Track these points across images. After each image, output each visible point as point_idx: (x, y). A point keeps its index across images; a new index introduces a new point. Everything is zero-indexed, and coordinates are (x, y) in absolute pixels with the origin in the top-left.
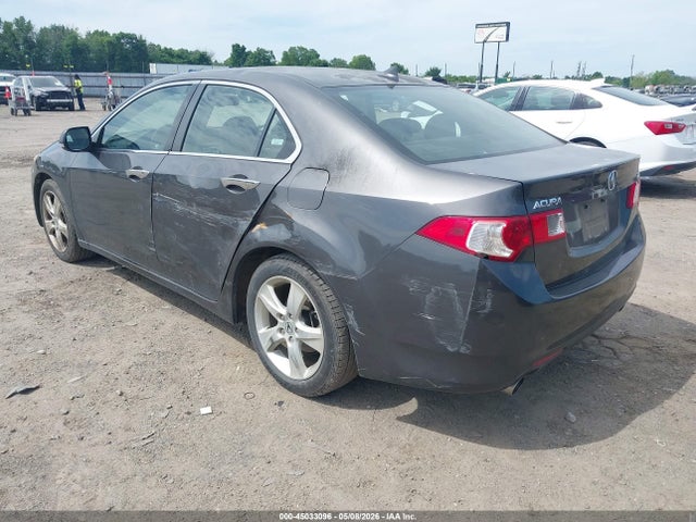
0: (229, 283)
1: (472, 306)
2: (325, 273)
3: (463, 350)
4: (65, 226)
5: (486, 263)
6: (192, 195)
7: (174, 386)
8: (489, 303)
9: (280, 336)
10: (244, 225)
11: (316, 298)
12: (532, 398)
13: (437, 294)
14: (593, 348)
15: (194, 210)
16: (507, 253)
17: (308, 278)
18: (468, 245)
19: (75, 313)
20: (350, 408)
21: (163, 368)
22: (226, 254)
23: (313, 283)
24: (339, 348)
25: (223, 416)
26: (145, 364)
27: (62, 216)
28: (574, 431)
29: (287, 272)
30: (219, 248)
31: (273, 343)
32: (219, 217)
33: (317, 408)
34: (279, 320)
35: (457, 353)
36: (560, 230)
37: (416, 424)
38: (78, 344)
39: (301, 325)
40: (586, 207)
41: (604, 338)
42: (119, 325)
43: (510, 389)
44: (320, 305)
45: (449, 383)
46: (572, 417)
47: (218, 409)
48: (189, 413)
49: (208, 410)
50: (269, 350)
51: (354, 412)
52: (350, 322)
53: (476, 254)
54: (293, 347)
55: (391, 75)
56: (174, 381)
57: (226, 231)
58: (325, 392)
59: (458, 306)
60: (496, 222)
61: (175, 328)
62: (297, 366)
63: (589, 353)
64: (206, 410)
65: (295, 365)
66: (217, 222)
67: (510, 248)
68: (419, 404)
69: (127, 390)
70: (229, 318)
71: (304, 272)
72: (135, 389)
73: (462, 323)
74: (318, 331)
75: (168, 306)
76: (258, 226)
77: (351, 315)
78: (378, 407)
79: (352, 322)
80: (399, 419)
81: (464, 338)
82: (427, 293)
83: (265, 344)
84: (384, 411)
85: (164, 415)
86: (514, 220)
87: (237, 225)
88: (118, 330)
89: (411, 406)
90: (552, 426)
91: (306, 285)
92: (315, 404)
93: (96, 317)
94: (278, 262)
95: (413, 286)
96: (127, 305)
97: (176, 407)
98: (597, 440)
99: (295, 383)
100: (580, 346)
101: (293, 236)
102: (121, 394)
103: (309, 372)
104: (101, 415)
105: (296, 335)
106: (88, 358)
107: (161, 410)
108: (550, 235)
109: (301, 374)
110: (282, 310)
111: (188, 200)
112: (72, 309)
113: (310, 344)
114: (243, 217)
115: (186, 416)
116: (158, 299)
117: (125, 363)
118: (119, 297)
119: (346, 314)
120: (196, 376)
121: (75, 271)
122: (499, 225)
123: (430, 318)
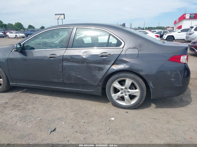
1: (183, 75)
3: (181, 85)
8: (186, 74)
9: (121, 95)
18: (181, 61)
34: (121, 90)
39: (130, 90)
53: (183, 63)
59: (180, 76)
64: (113, 119)
65: (128, 101)
71: (132, 75)
73: (181, 79)
74: (137, 90)
76: (113, 66)
79: (151, 85)
82: (172, 74)
83: (115, 98)
95: (169, 73)
96: (44, 100)
99: (128, 106)
103: (133, 102)
105: (128, 93)
107: (101, 122)
109: (130, 103)
110: (122, 87)
111: (82, 62)
118: (38, 99)
123: (173, 80)
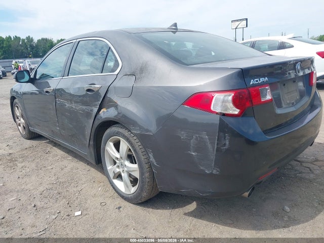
0: (92, 143)
1: (217, 144)
2: (135, 132)
3: (215, 172)
4: (24, 121)
5: (224, 118)
6: (72, 98)
7: (64, 200)
8: (227, 143)
9: (118, 170)
10: (96, 110)
11: (133, 147)
12: (263, 198)
13: (196, 139)
14: (298, 168)
15: (74, 106)
16: (236, 111)
17: (128, 136)
18: (212, 108)
19: (23, 164)
20: (158, 209)
21: (60, 190)
22: (89, 127)
23: (131, 139)
24: (147, 175)
25: (87, 216)
26: (51, 189)
27: (22, 116)
28: (289, 217)
29: (118, 134)
30: (86, 124)
31: (115, 174)
32: (84, 107)
33: (139, 209)
34: (117, 161)
35: (211, 174)
36: (269, 97)
37: (195, 217)
38: (20, 180)
39: (127, 163)
40: (284, 85)
41: (303, 162)
42: (44, 169)
43: (246, 194)
44: (135, 151)
45: (209, 192)
46: (287, 209)
47: (85, 212)
48: (68, 215)
49: (79, 213)
50: (114, 178)
51: (160, 211)
52: (151, 160)
53: (217, 113)
54: (125, 175)
55: (174, 27)
56: (64, 197)
57: (88, 114)
58: (143, 200)
59: (210, 146)
60: (228, 94)
61: (72, 169)
62: (127, 187)
63: (296, 170)
64: (78, 213)
65: (126, 186)
66: (83, 111)
67: (238, 109)
68: (197, 205)
69: (38, 204)
70: (93, 162)
71: (126, 133)
72: (43, 203)
73: (212, 155)
74: (135, 166)
75: (70, 158)
76: (102, 110)
77: (151, 155)
78: (174, 208)
79: (152, 159)
80: (185, 214)
81: (214, 165)
82: (191, 139)
83: (111, 175)
84: (177, 210)
85: (54, 217)
86: (239, 91)
87: (92, 110)
88: (42, 171)
89: (193, 206)
90: (276, 215)
91: (128, 140)
92: (139, 208)
93: (33, 165)
94: (113, 129)
95: (183, 135)
96: (50, 158)
97: (62, 212)
98: (303, 222)
99: (127, 196)
100: (290, 167)
101: (119, 113)
102: (35, 206)
103: (133, 190)
104: (21, 219)
105: (126, 169)
106: (23, 187)
107: (54, 215)
108: (263, 100)
109: (130, 191)
110: (117, 155)
111: (71, 101)
112: (22, 162)
113: (133, 173)
114: (95, 106)
115: (66, 217)
116: (66, 155)
117: (41, 189)
118: (47, 155)
119: (148, 155)
120: (77, 194)
121: (29, 143)
122: (230, 95)
123: (194, 154)
